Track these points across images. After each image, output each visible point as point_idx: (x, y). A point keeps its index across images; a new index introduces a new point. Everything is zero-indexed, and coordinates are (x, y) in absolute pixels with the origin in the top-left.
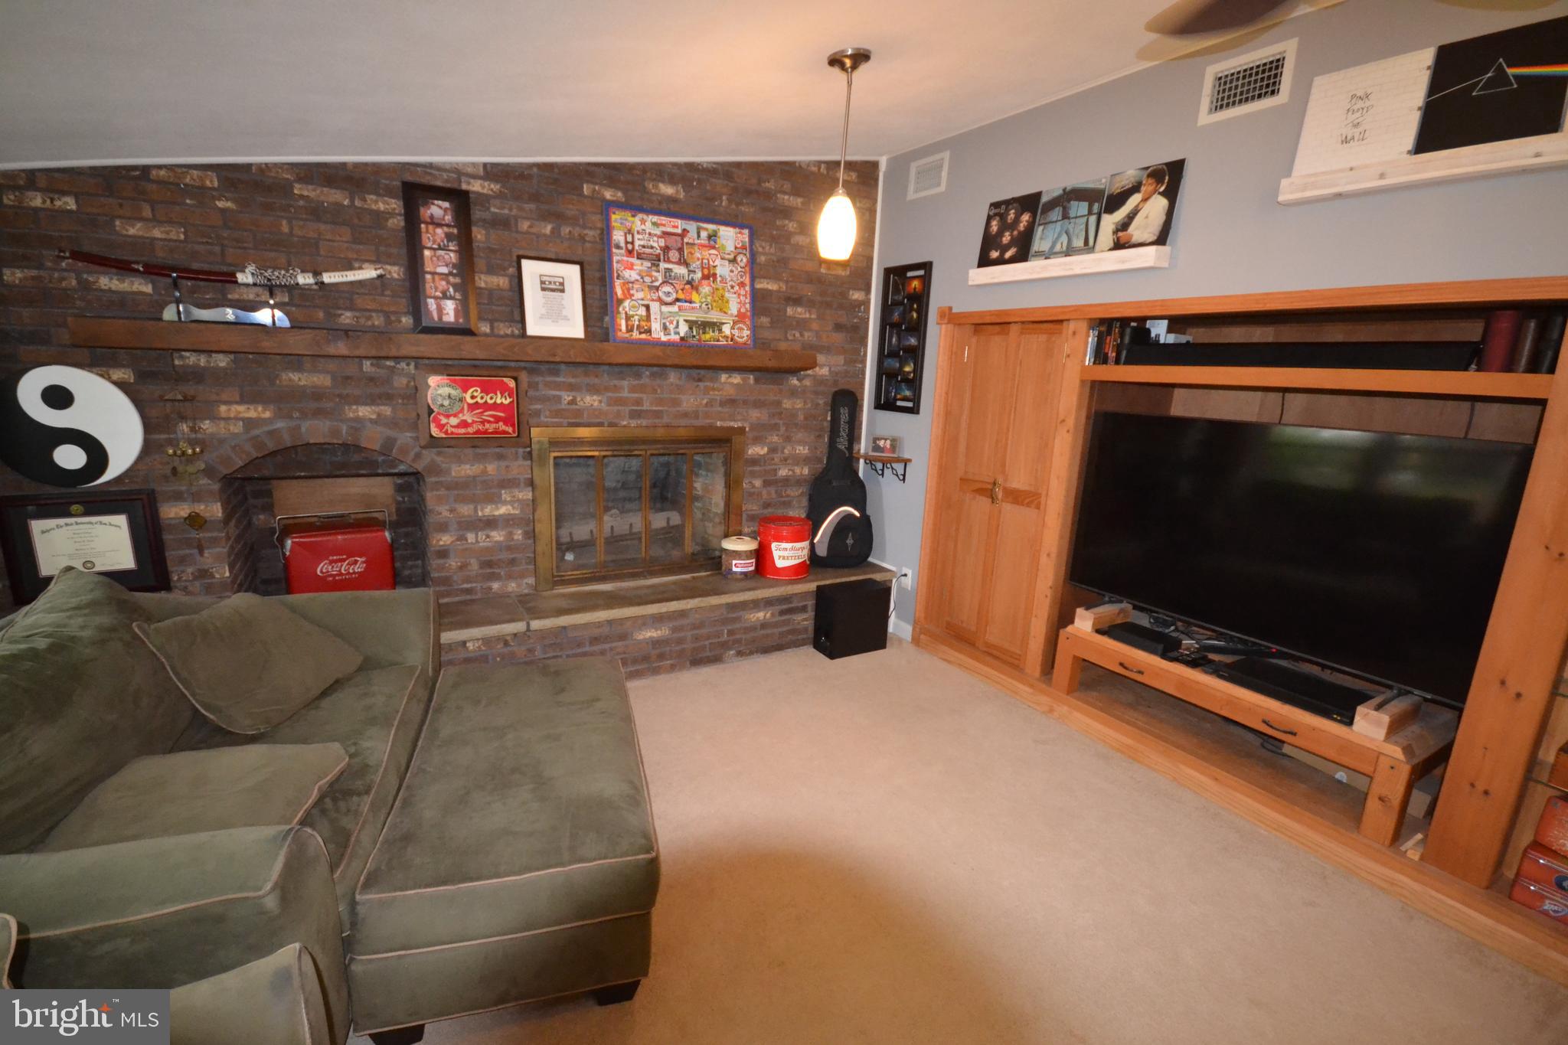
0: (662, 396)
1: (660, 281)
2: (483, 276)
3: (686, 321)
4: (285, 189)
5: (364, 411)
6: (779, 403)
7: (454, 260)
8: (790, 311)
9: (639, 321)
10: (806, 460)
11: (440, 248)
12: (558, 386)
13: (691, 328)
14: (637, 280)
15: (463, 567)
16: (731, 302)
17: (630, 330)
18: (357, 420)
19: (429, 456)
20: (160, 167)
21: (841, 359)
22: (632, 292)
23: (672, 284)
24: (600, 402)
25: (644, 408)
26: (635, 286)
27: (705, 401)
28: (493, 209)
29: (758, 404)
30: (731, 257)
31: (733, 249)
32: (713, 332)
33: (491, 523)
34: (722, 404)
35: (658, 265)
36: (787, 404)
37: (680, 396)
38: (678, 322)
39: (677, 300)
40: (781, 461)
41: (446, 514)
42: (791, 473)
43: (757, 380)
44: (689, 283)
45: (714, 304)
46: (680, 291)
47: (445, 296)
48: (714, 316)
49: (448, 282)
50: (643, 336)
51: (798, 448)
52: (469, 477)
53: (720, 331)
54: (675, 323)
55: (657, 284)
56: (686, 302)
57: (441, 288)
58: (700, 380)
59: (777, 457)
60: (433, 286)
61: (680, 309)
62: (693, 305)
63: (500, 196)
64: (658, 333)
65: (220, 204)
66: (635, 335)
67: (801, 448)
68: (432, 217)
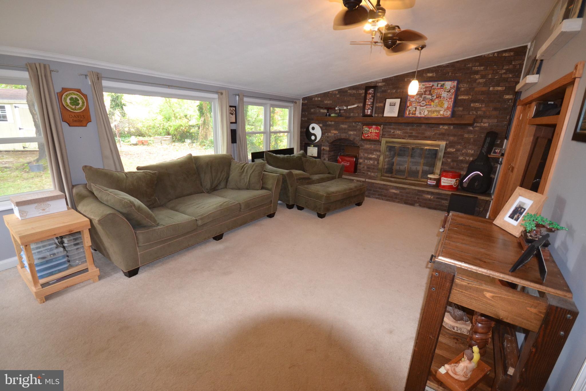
0: (419, 132)
1: (422, 100)
2: (378, 104)
3: (427, 111)
4: (346, 91)
5: (352, 133)
6: (462, 135)
7: (372, 101)
8: (472, 105)
9: (413, 111)
10: (472, 155)
11: (370, 99)
12: (391, 128)
13: (429, 113)
14: (414, 101)
15: (363, 167)
16: (445, 104)
17: (409, 114)
18: (350, 134)
19: (361, 142)
20: (330, 91)
21: (496, 121)
22: (412, 104)
23: (425, 101)
24: (401, 133)
25: (413, 135)
26: (413, 102)
27: (433, 134)
28: (382, 89)
29: (454, 135)
30: (449, 90)
31: (449, 88)
32: (437, 113)
33: (370, 159)
34: (439, 135)
35: (422, 96)
36: (466, 136)
37: (425, 132)
38: (425, 111)
39: (426, 105)
40: (460, 154)
41: (362, 155)
42: (464, 159)
43: (454, 128)
44: (431, 100)
45: (439, 105)
46: (428, 103)
47: (369, 109)
48: (438, 109)
49: (370, 106)
50: (413, 115)
51: (469, 151)
52: (368, 148)
53: (439, 113)
54: (424, 111)
55: (420, 101)
56: (429, 105)
57: (368, 107)
58: (433, 127)
59: (459, 153)
60: (367, 107)
61: (426, 107)
62: (431, 106)
63: (385, 85)
64: (418, 114)
65: (337, 96)
66: (411, 115)
67: (470, 151)
68: (369, 93)
